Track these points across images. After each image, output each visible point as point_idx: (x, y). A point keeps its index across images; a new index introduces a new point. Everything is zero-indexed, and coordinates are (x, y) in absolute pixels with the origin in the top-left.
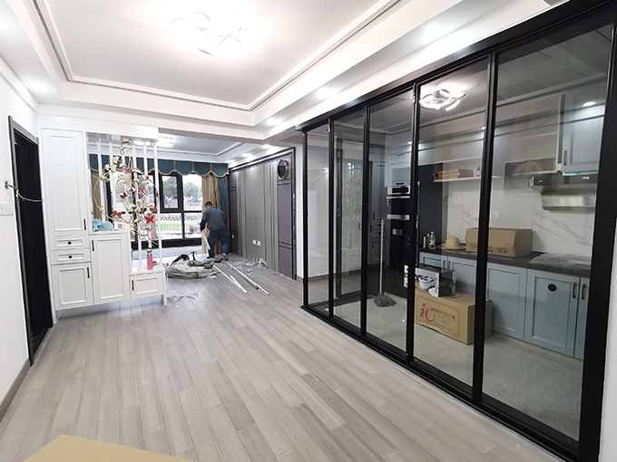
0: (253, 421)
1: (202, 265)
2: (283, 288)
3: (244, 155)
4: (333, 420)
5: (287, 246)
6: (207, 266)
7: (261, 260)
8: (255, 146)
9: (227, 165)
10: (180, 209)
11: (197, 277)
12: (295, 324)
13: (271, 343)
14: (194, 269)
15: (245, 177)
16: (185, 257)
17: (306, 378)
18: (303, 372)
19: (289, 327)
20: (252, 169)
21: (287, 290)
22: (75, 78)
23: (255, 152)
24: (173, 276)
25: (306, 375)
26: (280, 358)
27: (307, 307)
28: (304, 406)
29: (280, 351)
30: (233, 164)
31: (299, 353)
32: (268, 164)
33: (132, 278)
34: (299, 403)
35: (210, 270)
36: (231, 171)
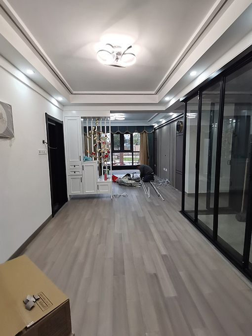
0: (124, 273)
1: (135, 180)
2: (174, 198)
3: (161, 120)
4: (170, 291)
5: (180, 173)
6: (137, 180)
7: (167, 180)
8: (164, 114)
9: (153, 126)
10: (131, 151)
11: (131, 186)
12: (171, 221)
13: (153, 229)
14: (130, 182)
15: (161, 132)
16: (129, 175)
17: (164, 257)
18: (164, 252)
19: (167, 222)
20: (165, 127)
21: (176, 199)
22: (74, 92)
23: (165, 117)
24: (121, 184)
25: (165, 256)
26: (154, 240)
27: (183, 212)
28: (155, 275)
29: (156, 236)
30: (156, 126)
31: (166, 240)
32: (172, 124)
33: (98, 184)
34: (153, 272)
35: (138, 183)
36: (155, 129)
